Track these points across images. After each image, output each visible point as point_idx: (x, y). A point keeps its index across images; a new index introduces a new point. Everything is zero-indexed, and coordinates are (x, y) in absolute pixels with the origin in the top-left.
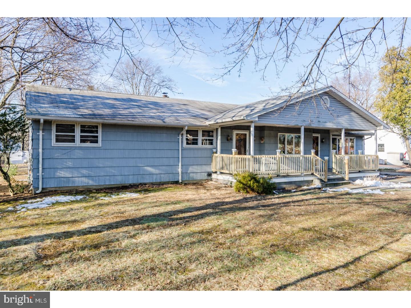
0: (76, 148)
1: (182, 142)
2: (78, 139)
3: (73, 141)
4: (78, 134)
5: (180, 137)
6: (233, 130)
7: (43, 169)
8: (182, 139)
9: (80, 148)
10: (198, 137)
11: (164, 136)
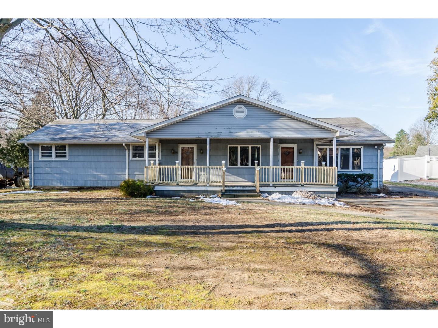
0: (52, 161)
1: (128, 156)
2: (54, 155)
3: (51, 156)
4: (54, 152)
5: (127, 152)
6: (179, 144)
7: (34, 174)
8: (129, 154)
9: (55, 161)
10: (143, 151)
11: (114, 151)
